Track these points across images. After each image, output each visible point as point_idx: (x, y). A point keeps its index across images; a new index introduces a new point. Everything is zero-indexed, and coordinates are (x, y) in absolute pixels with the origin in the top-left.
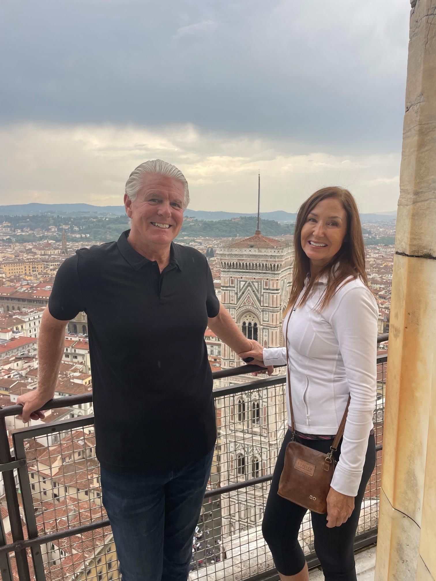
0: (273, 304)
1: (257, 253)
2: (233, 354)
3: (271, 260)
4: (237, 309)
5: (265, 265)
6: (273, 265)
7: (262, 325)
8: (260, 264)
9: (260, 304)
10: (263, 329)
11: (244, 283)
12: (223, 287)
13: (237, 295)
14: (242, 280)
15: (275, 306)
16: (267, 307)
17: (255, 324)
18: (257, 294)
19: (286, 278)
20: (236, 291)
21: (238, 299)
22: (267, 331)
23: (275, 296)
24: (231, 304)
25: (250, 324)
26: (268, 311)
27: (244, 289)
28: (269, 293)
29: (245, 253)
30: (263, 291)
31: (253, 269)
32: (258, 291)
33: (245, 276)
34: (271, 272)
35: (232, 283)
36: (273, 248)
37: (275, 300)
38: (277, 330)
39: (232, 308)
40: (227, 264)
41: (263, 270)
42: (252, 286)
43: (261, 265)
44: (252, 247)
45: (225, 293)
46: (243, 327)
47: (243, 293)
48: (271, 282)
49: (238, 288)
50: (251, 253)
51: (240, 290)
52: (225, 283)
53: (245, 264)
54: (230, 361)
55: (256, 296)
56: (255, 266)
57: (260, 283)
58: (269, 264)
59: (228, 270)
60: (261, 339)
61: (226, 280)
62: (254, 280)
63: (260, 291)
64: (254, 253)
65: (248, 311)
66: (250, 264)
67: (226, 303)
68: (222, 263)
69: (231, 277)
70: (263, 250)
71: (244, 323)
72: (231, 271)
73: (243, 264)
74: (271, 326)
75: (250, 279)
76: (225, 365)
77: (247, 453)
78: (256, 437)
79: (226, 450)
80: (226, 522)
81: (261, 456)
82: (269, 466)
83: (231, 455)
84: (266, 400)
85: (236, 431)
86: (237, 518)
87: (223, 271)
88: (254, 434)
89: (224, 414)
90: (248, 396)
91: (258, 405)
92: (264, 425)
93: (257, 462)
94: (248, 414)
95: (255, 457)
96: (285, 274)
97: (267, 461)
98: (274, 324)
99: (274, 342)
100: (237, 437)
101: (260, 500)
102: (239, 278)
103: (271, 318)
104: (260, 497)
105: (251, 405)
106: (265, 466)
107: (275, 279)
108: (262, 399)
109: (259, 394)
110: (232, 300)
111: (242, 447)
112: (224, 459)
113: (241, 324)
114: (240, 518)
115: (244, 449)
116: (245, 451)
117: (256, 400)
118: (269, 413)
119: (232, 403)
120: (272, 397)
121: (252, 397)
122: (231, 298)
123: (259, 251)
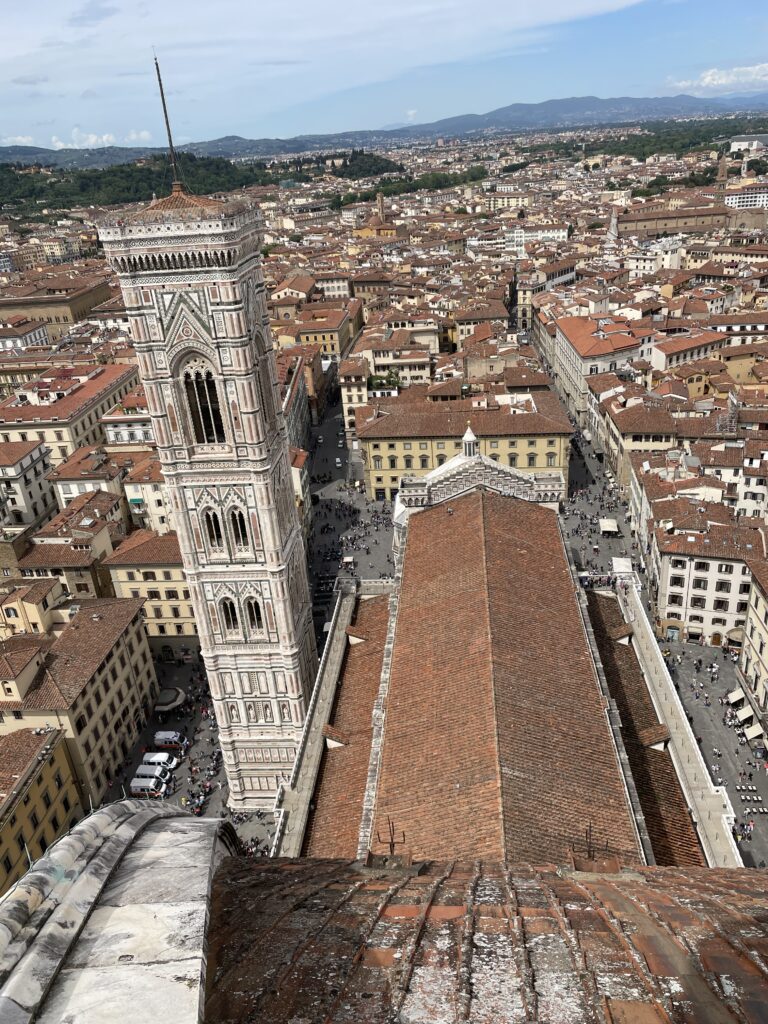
0: (234, 332)
1: (181, 232)
2: (179, 436)
3: (213, 243)
4: (167, 350)
6: (219, 255)
7: (221, 374)
8: (193, 255)
9: (210, 334)
10: (225, 380)
11: (170, 296)
12: (131, 309)
13: (162, 322)
14: (165, 291)
15: (237, 335)
16: (224, 338)
17: (209, 374)
18: (201, 316)
19: (250, 278)
20: (158, 315)
21: (165, 331)
22: (233, 384)
23: (234, 314)
24: (153, 341)
25: (198, 375)
26: (228, 347)
27: (172, 308)
28: (223, 311)
29: (159, 234)
30: (210, 308)
31: (182, 267)
32: (200, 309)
33: (170, 283)
34: (217, 268)
35: (147, 300)
36: (213, 217)
37: (235, 322)
38: (250, 380)
39: (157, 350)
40: (126, 261)
41: (202, 266)
42: (188, 300)
43: (197, 256)
45: (136, 321)
46: (186, 383)
47: (173, 318)
48: (223, 289)
49: (162, 308)
50: (170, 234)
51: (166, 312)
52: (131, 302)
53: (163, 257)
54: (174, 450)
55: (199, 320)
56: (184, 259)
57: (201, 294)
58: (212, 253)
59: (133, 274)
60: (225, 400)
61: (134, 295)
62: (190, 289)
63: (204, 309)
64: (179, 233)
65: (190, 351)
66: (173, 256)
67: (143, 340)
68: (116, 260)
69: (142, 288)
70: (194, 225)
71: (187, 376)
72: (139, 276)
73: (160, 257)
74: (239, 373)
75: (181, 286)
76: (167, 458)
77: (237, 595)
78: (248, 567)
79: (199, 598)
80: (222, 706)
81: (261, 594)
82: (276, 607)
83: (209, 603)
84: (253, 504)
85: (211, 564)
86: (239, 694)
87: (124, 277)
88: (243, 562)
89: (183, 541)
90: (220, 503)
91: (241, 515)
92: (258, 545)
93: (256, 604)
94: (226, 533)
95: (252, 598)
96: (247, 269)
97: (272, 599)
98: (243, 368)
99: (249, 403)
100: (214, 574)
101: (271, 659)
102: (158, 287)
103: (236, 357)
104: (270, 655)
105: (228, 517)
106: (270, 608)
107: (229, 280)
108: (245, 503)
109: (239, 497)
110: (155, 334)
111: (227, 587)
112: (198, 612)
113: (182, 378)
114: (244, 693)
115: (230, 590)
116: (233, 592)
117: (236, 508)
118: (262, 525)
119: (194, 520)
120: (262, 498)
121: (229, 504)
122: (150, 329)
123: (187, 228)
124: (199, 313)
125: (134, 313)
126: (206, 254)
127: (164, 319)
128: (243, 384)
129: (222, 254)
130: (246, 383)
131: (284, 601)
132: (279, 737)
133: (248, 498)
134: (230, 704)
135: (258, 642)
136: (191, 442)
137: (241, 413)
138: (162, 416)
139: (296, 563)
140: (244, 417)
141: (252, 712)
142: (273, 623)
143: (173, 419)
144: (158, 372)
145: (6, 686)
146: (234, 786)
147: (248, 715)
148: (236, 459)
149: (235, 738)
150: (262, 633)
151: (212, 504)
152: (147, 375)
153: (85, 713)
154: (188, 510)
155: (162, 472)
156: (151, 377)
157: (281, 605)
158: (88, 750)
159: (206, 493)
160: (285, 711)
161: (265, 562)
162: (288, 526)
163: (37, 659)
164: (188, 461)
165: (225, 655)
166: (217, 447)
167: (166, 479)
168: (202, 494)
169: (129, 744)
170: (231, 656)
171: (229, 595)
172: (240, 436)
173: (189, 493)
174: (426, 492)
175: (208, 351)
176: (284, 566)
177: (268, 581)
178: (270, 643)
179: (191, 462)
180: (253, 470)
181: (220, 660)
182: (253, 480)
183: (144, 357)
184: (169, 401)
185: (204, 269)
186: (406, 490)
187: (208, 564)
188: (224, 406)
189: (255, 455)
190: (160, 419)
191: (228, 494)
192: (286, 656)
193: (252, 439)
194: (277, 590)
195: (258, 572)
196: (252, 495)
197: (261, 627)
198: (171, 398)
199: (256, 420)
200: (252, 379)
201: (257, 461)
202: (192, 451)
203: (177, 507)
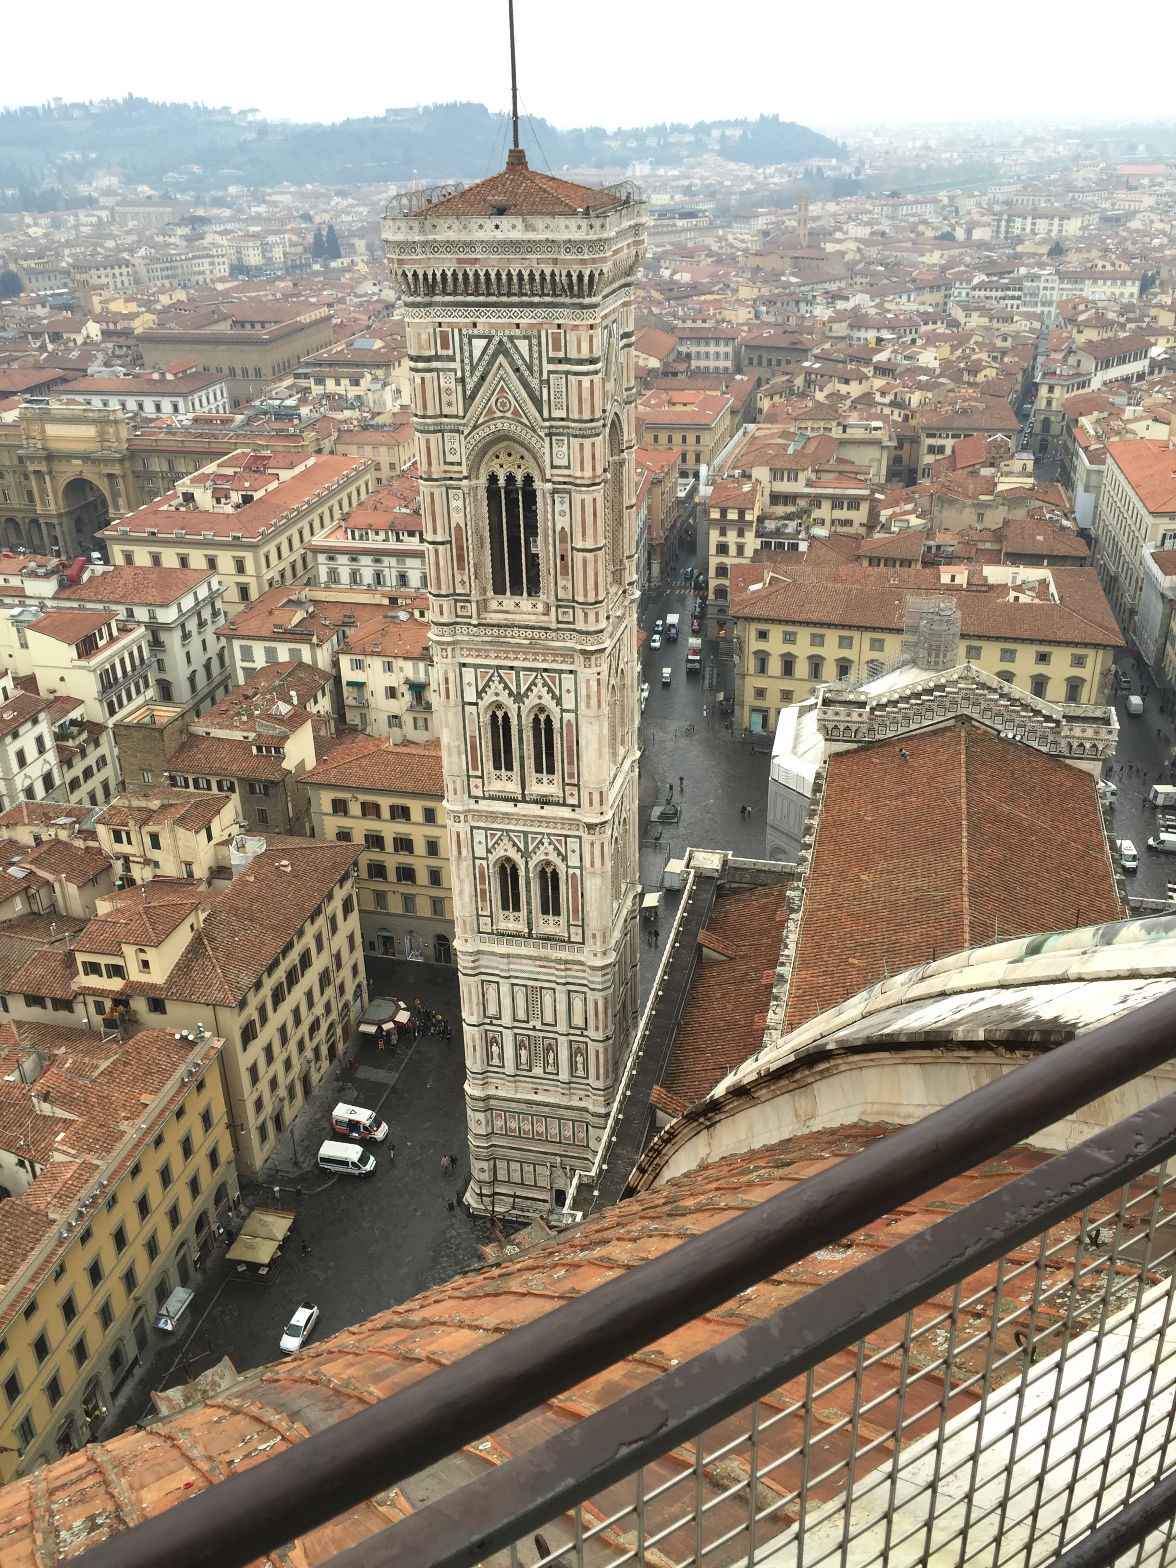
0: (580, 412)
1: (517, 235)
2: (466, 579)
3: (568, 257)
4: (466, 432)
5: (548, 277)
6: (575, 278)
7: (549, 481)
8: (531, 275)
9: (541, 412)
10: (555, 491)
11: (484, 342)
12: (416, 359)
13: (464, 386)
14: (476, 332)
15: (587, 416)
16: (562, 419)
17: (528, 479)
18: (530, 379)
19: (614, 321)
20: (459, 375)
21: (469, 400)
22: (567, 500)
23: (586, 381)
24: (446, 416)
25: (510, 478)
26: (568, 435)
27: (484, 363)
28: (567, 373)
29: (480, 235)
30: (547, 367)
31: (509, 294)
32: (530, 368)
33: (486, 319)
34: (568, 300)
35: (445, 346)
36: (574, 213)
37: (586, 395)
38: (595, 495)
39: (451, 431)
40: (421, 277)
41: (543, 295)
42: (512, 351)
43: (537, 277)
44: (501, 211)
45: (423, 379)
46: (488, 490)
47: (483, 378)
48: (572, 337)
49: (467, 361)
50: (499, 235)
51: (473, 368)
52: (420, 346)
53: (482, 274)
54: (456, 601)
55: (526, 385)
56: (515, 280)
57: (535, 341)
58: (564, 273)
59: (427, 299)
60: (550, 524)
61: (424, 336)
62: (517, 332)
63: (536, 368)
64: (511, 235)
65: (503, 437)
66: (498, 274)
67: (429, 413)
68: (404, 274)
69: (440, 325)
70: (540, 222)
71: (493, 478)
72: (437, 304)
73: (476, 274)
74: (578, 482)
75: (503, 326)
76: (442, 614)
77: (526, 855)
78: (550, 811)
79: (464, 852)
80: (477, 1037)
81: (564, 859)
82: (588, 884)
83: (478, 862)
84: (572, 707)
85: (490, 798)
86: (507, 1020)
87: (415, 305)
88: (544, 801)
89: (450, 755)
90: (519, 698)
91: (548, 721)
92: (571, 776)
93: (555, 874)
94: (521, 749)
95: (549, 863)
96: (615, 303)
97: (581, 868)
98: (588, 473)
99: (590, 532)
100: (493, 816)
101: (567, 969)
102: (466, 325)
103: (578, 455)
104: (566, 962)
105: (527, 722)
106: (577, 883)
107: (585, 322)
108: (559, 703)
109: (550, 691)
110: (450, 404)
111: (510, 839)
112: (458, 876)
113: (483, 481)
114: (515, 1020)
115: (515, 844)
116: (519, 850)
117: (542, 709)
118: (582, 742)
119: (472, 721)
120: (588, 697)
121: (531, 701)
122: (443, 395)
123: (528, 227)
124: (527, 373)
125: (421, 365)
126: (553, 274)
127: (468, 380)
128: (583, 501)
129: (580, 276)
130: (589, 499)
131: (603, 874)
132: (564, 1101)
133: (565, 695)
134: (490, 1034)
135: (547, 938)
136: (484, 591)
137: (573, 549)
138: (442, 543)
139: (624, 815)
140: (578, 556)
141: (524, 1053)
142: (579, 911)
143: (460, 548)
144: (448, 468)
145: (143, 956)
146: (479, 1169)
147: (517, 1057)
148: (554, 625)
149: (492, 1092)
150: (557, 923)
151: (504, 698)
152: (429, 472)
153: (256, 1016)
154: (464, 704)
156: (435, 476)
157: (598, 880)
158: (255, 1078)
159: (496, 679)
160: (580, 1059)
161: (579, 806)
162: (621, 751)
163: (191, 919)
164: (475, 622)
165: (493, 954)
166: (526, 603)
167: (437, 648)
168: (490, 679)
169: (315, 1077)
170: (502, 956)
171: (513, 854)
172: (565, 588)
173: (469, 675)
174: (865, 718)
175: (534, 440)
176: (608, 816)
177: (580, 838)
178: (569, 942)
179: (479, 625)
180: (579, 647)
181: (484, 960)
182: (578, 664)
183: (428, 441)
184: (457, 518)
185: (547, 299)
186: (831, 710)
187: (484, 798)
188: (546, 536)
189: (586, 622)
190: (440, 547)
191: (534, 683)
192: (594, 968)
193: (586, 596)
194: (592, 854)
195: (564, 821)
196: (573, 690)
197: (557, 913)
198: (462, 514)
199: (596, 562)
200: (599, 493)
201: (587, 633)
202: (483, 606)
203: (448, 697)
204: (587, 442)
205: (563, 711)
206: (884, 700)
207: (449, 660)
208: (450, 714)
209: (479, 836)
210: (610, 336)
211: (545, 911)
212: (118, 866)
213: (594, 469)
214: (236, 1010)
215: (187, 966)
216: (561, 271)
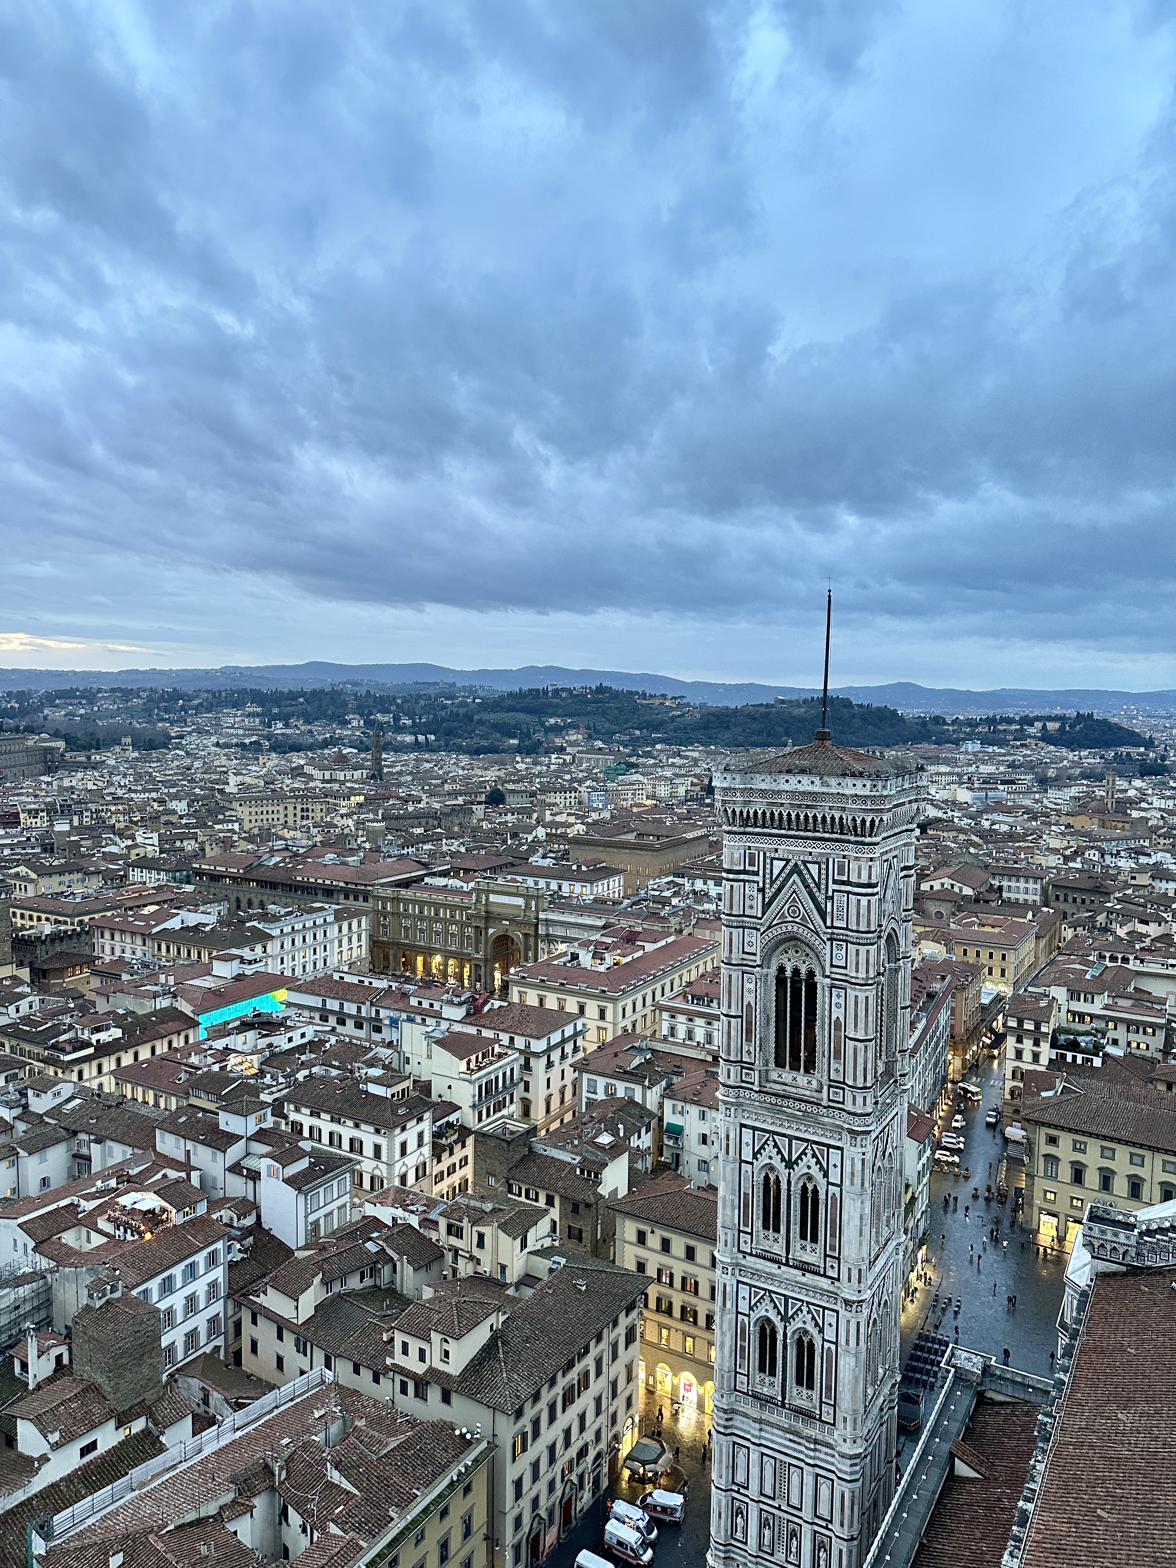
0: (858, 924)
1: (817, 788)
2: (752, 1049)
3: (854, 806)
4: (762, 930)
5: (837, 820)
6: (858, 821)
7: (828, 977)
8: (824, 817)
9: (825, 923)
10: (832, 987)
11: (783, 863)
12: (729, 871)
13: (764, 895)
14: (777, 855)
15: (863, 928)
16: (842, 928)
17: (811, 974)
18: (817, 894)
19: (896, 857)
20: (761, 885)
21: (766, 906)
22: (843, 994)
23: (864, 901)
24: (748, 916)
25: (796, 971)
26: (846, 941)
27: (781, 879)
28: (848, 893)
29: (786, 787)
30: (832, 887)
31: (806, 830)
32: (818, 886)
33: (785, 848)
34: (853, 838)
35: (752, 864)
36: (861, 775)
37: (864, 911)
38: (868, 993)
39: (749, 928)
40: (738, 813)
41: (833, 832)
42: (805, 872)
43: (828, 820)
44: (803, 771)
45: (732, 886)
46: (777, 978)
47: (779, 890)
48: (854, 865)
49: (768, 876)
50: (801, 788)
51: (772, 882)
52: (732, 862)
53: (785, 814)
54: (742, 1068)
55: (814, 899)
56: (811, 820)
57: (823, 866)
58: (850, 818)
59: (741, 829)
60: (827, 1013)
61: (736, 855)
62: (810, 858)
63: (823, 887)
64: (810, 788)
65: (793, 938)
66: (798, 815)
67: (734, 913)
68: (726, 810)
69: (750, 848)
70: (833, 781)
71: (782, 969)
72: (749, 833)
73: (781, 814)
74: (853, 980)
75: (799, 853)
76: (729, 1077)
77: (786, 1319)
78: (809, 1278)
79: (728, 1304)
80: (723, 1503)
81: (821, 1331)
82: (841, 1362)
83: (740, 1317)
84: (837, 1180)
85: (756, 1256)
86: (753, 1491)
87: (729, 833)
88: (805, 1268)
89: (724, 1207)
90: (790, 1164)
91: (815, 1191)
92: (833, 1248)
93: (811, 1345)
94: (789, 1213)
95: (806, 1332)
96: (892, 844)
97: (836, 1343)
98: (862, 974)
99: (861, 1025)
100: (756, 1273)
101: (815, 1450)
102: (770, 850)
103: (854, 958)
104: (816, 1442)
105: (796, 1189)
106: (832, 1361)
107: (866, 855)
108: (826, 1175)
109: (818, 1162)
110: (751, 907)
111: (772, 1300)
112: (721, 1328)
113: (773, 971)
114: (762, 1494)
115: (775, 1307)
116: (779, 1313)
117: (810, 1178)
118: (845, 1217)
119: (746, 1179)
120: (853, 1174)
121: (800, 1169)
122: (747, 900)
123: (824, 784)
124: (815, 890)
125: (731, 876)
126: (841, 818)
127: (767, 891)
128: (856, 997)
129: (863, 822)
130: (862, 996)
131: (857, 1356)
133: (831, 1169)
134: (737, 1504)
135: (799, 1412)
136: (767, 1062)
137: (845, 1037)
138: (735, 1016)
140: (850, 1044)
141: (767, 1533)
142: (831, 1390)
143: (749, 1023)
144: (745, 956)
145: (446, 1346)
147: (761, 1535)
148: (825, 1103)
150: (809, 1398)
151: (776, 1162)
152: (729, 958)
153: (529, 1429)
154: (741, 1161)
155: (717, 1094)
156: (734, 962)
157: (852, 1361)
158: (518, 1493)
159: (771, 1143)
160: (822, 1555)
161: (838, 1280)
162: (885, 1233)
163: (492, 1319)
164: (756, 1088)
165: (746, 1415)
166: (802, 1079)
167: (722, 1107)
168: (765, 1143)
170: (754, 1420)
171: (772, 1315)
172: (837, 1071)
173: (747, 1135)
174: (1133, 1241)
175: (817, 942)
176: (867, 1295)
177: (837, 1312)
178: (820, 1420)
179: (760, 1092)
180: (846, 1126)
181: (738, 1421)
182: (845, 1141)
183: (731, 933)
184: (749, 998)
185: (835, 836)
186: (1097, 1227)
187: (751, 1254)
188: (823, 1023)
189: (854, 1104)
190: (733, 1020)
191: (804, 1153)
192: (843, 1456)
193: (855, 1080)
194: (848, 1332)
195: (823, 1292)
196: (839, 1165)
197: (810, 1387)
198: (753, 995)
199: (866, 1052)
200: (871, 993)
201: (855, 1114)
202: (765, 1077)
203: (728, 1153)
204: (863, 949)
205: (829, 1183)
206: (1154, 1226)
207: (731, 1119)
208: (728, 1169)
209: (744, 1291)
210: (890, 868)
211: (799, 1383)
212: (449, 1256)
213: (867, 972)
214: (512, 1418)
215: (480, 1364)
216: (848, 818)
